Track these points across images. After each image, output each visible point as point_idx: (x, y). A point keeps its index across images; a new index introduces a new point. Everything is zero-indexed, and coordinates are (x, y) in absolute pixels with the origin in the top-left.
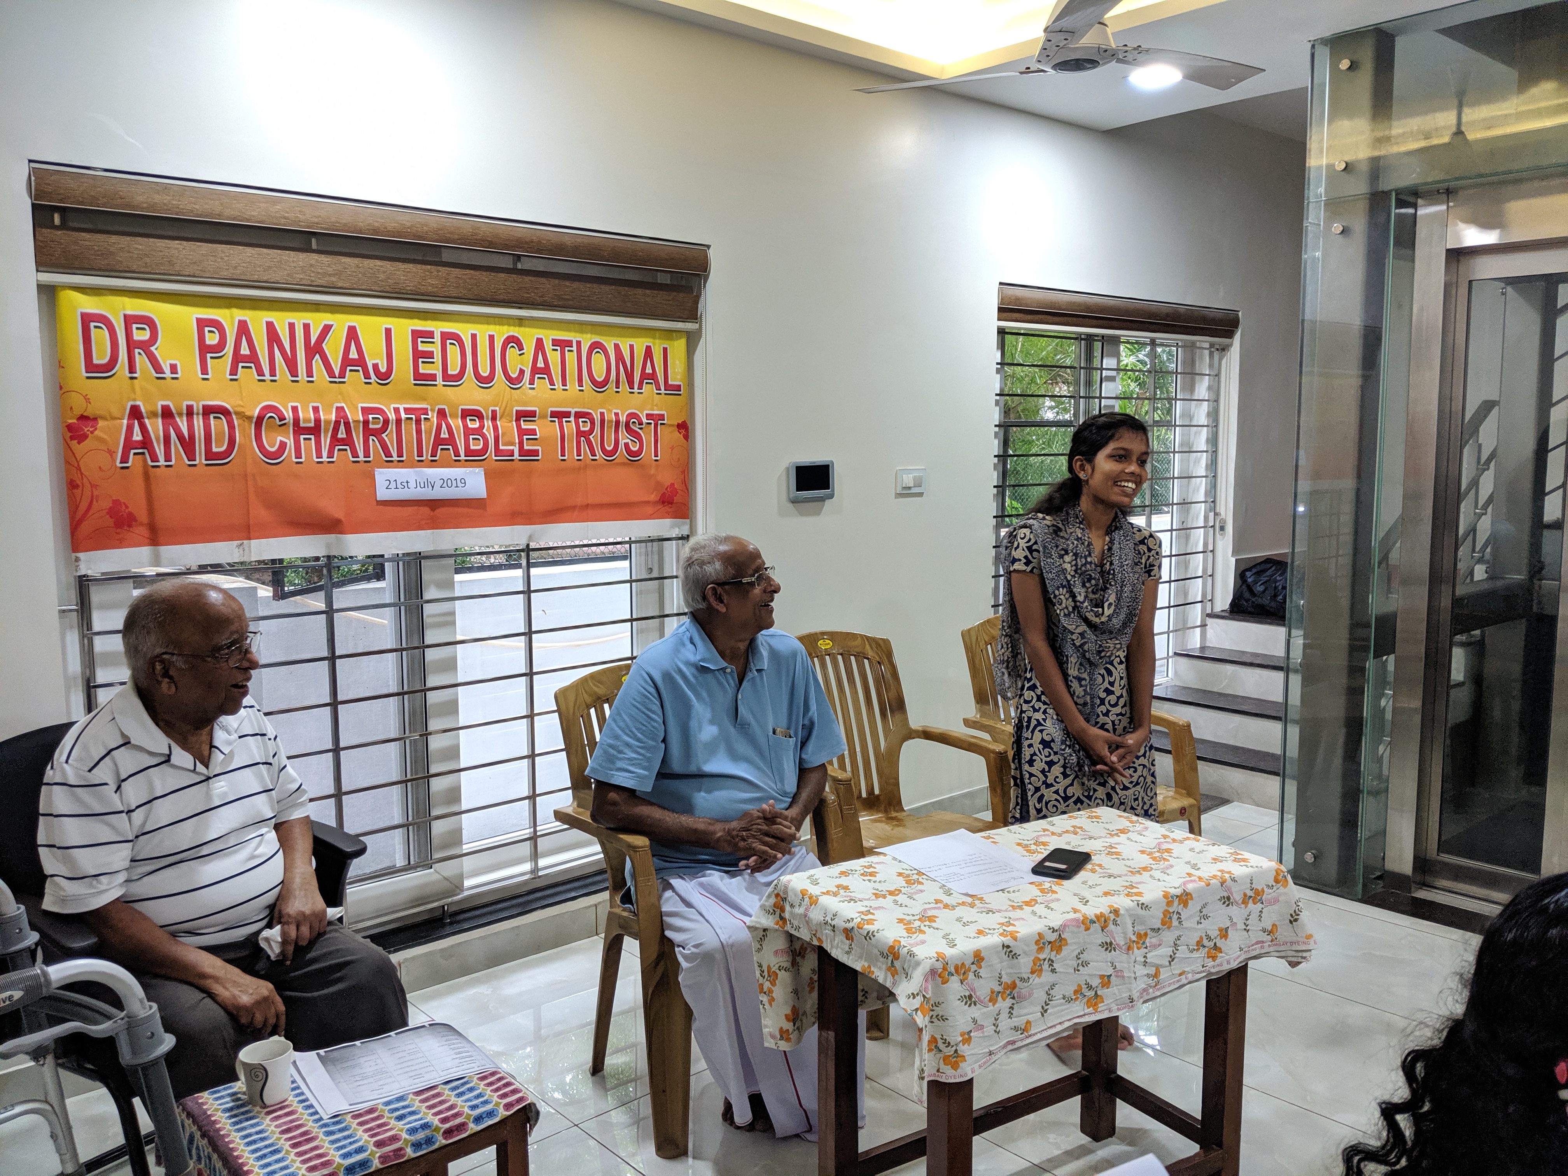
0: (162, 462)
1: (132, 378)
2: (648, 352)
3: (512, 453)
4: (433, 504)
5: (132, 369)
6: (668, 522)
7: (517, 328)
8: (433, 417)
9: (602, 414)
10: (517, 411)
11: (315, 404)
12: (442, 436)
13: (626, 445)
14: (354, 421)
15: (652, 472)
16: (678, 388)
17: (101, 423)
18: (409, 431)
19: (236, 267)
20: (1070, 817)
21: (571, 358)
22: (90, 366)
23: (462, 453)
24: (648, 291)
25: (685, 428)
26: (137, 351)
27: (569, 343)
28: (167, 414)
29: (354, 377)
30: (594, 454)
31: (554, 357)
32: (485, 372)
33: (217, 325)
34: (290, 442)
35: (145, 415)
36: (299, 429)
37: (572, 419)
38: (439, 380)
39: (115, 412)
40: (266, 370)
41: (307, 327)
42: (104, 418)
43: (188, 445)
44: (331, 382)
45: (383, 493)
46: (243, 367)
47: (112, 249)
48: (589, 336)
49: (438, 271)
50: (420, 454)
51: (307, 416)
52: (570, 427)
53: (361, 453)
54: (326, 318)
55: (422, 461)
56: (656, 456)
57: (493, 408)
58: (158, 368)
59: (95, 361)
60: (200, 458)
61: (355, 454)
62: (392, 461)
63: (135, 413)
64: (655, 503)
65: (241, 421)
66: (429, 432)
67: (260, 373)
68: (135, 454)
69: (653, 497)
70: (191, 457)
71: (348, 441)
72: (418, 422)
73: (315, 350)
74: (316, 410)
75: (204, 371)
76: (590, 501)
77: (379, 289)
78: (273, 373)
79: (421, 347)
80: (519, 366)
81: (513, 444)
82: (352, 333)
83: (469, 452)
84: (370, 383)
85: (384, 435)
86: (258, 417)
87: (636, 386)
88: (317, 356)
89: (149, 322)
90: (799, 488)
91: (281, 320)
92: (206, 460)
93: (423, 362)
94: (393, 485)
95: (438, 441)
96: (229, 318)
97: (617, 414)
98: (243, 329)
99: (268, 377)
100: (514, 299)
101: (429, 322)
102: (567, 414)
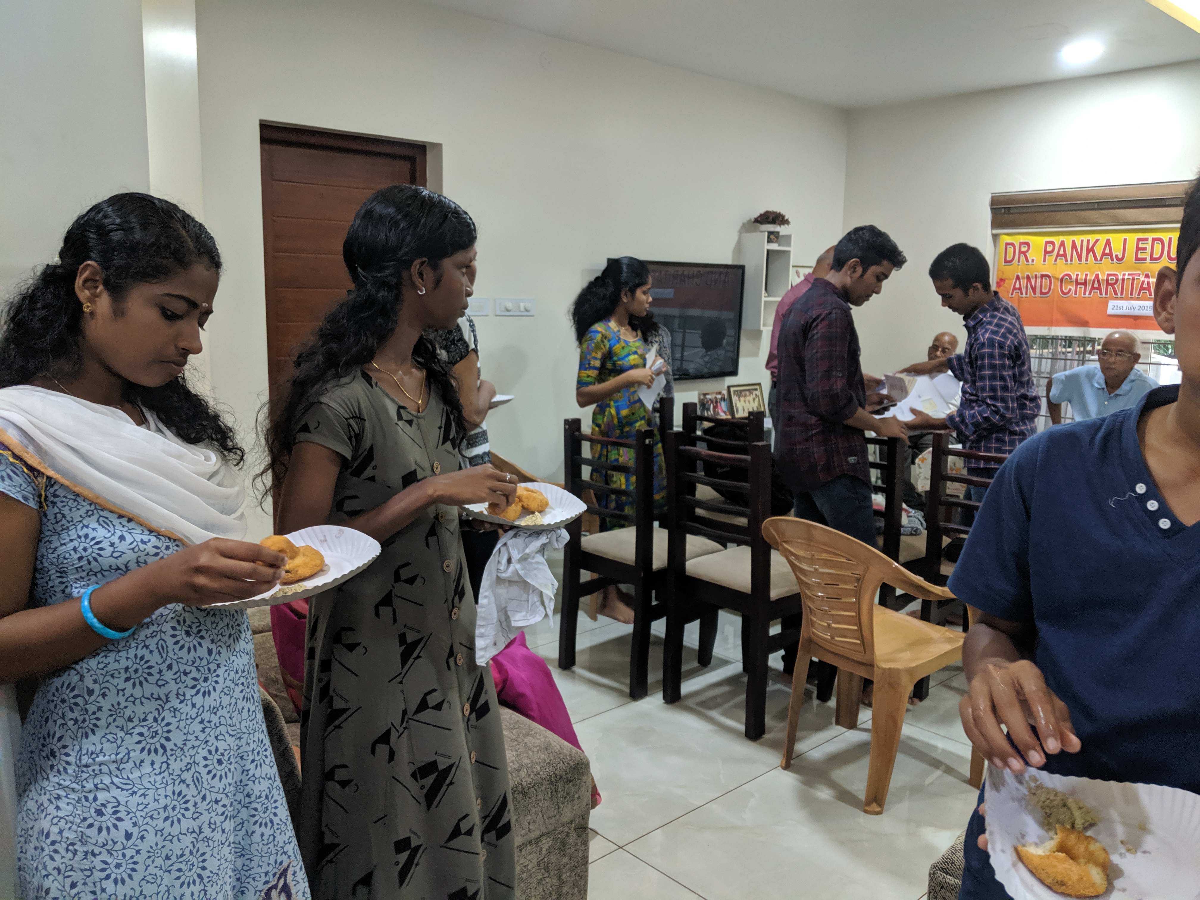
0: (1024, 295)
4: (1136, 318)
5: (1019, 261)
8: (1142, 277)
17: (1006, 281)
22: (1006, 261)
28: (1028, 278)
29: (1107, 260)
34: (1073, 289)
36: (1077, 283)
38: (1148, 260)
39: (1011, 277)
42: (1008, 279)
43: (1034, 289)
45: (1110, 311)
53: (1104, 293)
55: (1132, 297)
58: (1027, 261)
59: (1008, 259)
60: (1038, 294)
68: (1016, 292)
70: (1035, 293)
71: (1099, 288)
72: (1133, 279)
73: (1091, 250)
74: (1086, 275)
78: (1071, 260)
79: (1141, 246)
92: (1040, 295)
93: (1141, 252)
95: (1142, 288)
96: (1057, 240)
101: (1147, 234)
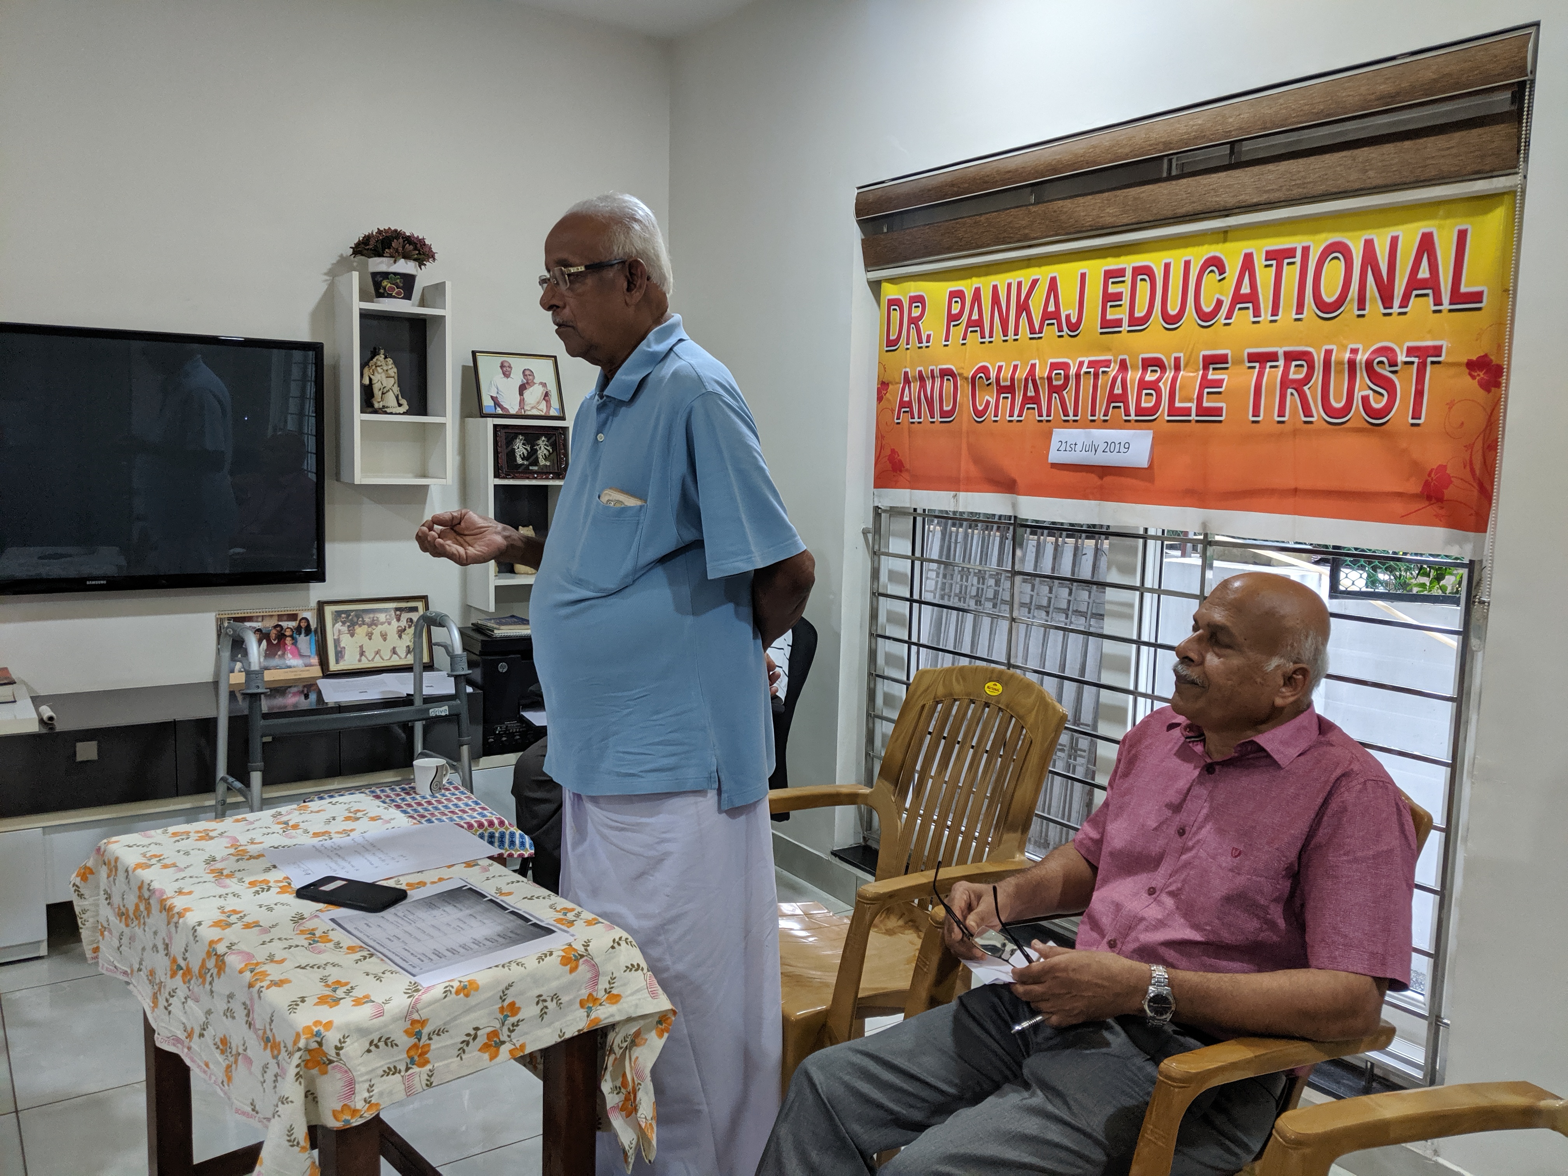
0: (916, 419)
1: (907, 349)
2: (1427, 244)
3: (1187, 412)
4: (1104, 471)
5: (908, 342)
7: (1220, 246)
8: (1113, 370)
9: (1329, 353)
10: (1204, 356)
11: (1014, 363)
12: (1115, 392)
13: (1365, 400)
14: (1040, 378)
15: (1404, 445)
16: (1477, 297)
17: (891, 387)
18: (1087, 387)
21: (1291, 274)
22: (888, 342)
23: (1132, 412)
25: (1484, 368)
26: (912, 325)
27: (1290, 253)
28: (921, 378)
29: (1050, 331)
30: (1308, 414)
31: (1265, 276)
32: (1172, 309)
33: (961, 294)
34: (993, 402)
35: (911, 379)
36: (1001, 390)
37: (1281, 363)
39: (897, 378)
40: (988, 332)
41: (1020, 284)
42: (891, 383)
43: (930, 405)
44: (1031, 339)
45: (1055, 456)
46: (972, 331)
48: (1323, 236)
50: (1093, 413)
51: (1007, 375)
52: (1273, 374)
53: (1044, 412)
54: (1034, 272)
55: (1095, 421)
56: (1417, 416)
57: (1177, 355)
58: (920, 339)
59: (890, 337)
60: (937, 416)
61: (1041, 414)
62: (1069, 421)
63: (906, 378)
64: (1415, 499)
65: (965, 382)
66: (1103, 387)
67: (983, 334)
68: (904, 412)
70: (931, 413)
71: (1036, 400)
72: (1096, 376)
73: (1023, 307)
74: (1016, 367)
75: (948, 337)
76: (1300, 483)
78: (991, 334)
79: (1112, 289)
80: (1217, 296)
81: (1190, 400)
82: (1054, 284)
83: (1140, 411)
84: (1063, 336)
85: (1065, 393)
86: (974, 378)
87: (1397, 303)
88: (1024, 312)
89: (920, 299)
91: (1002, 281)
92: (940, 417)
94: (1065, 447)
95: (1112, 398)
96: (967, 286)
97: (1355, 352)
98: (978, 295)
99: (987, 339)
101: (1123, 258)
102: (1273, 357)
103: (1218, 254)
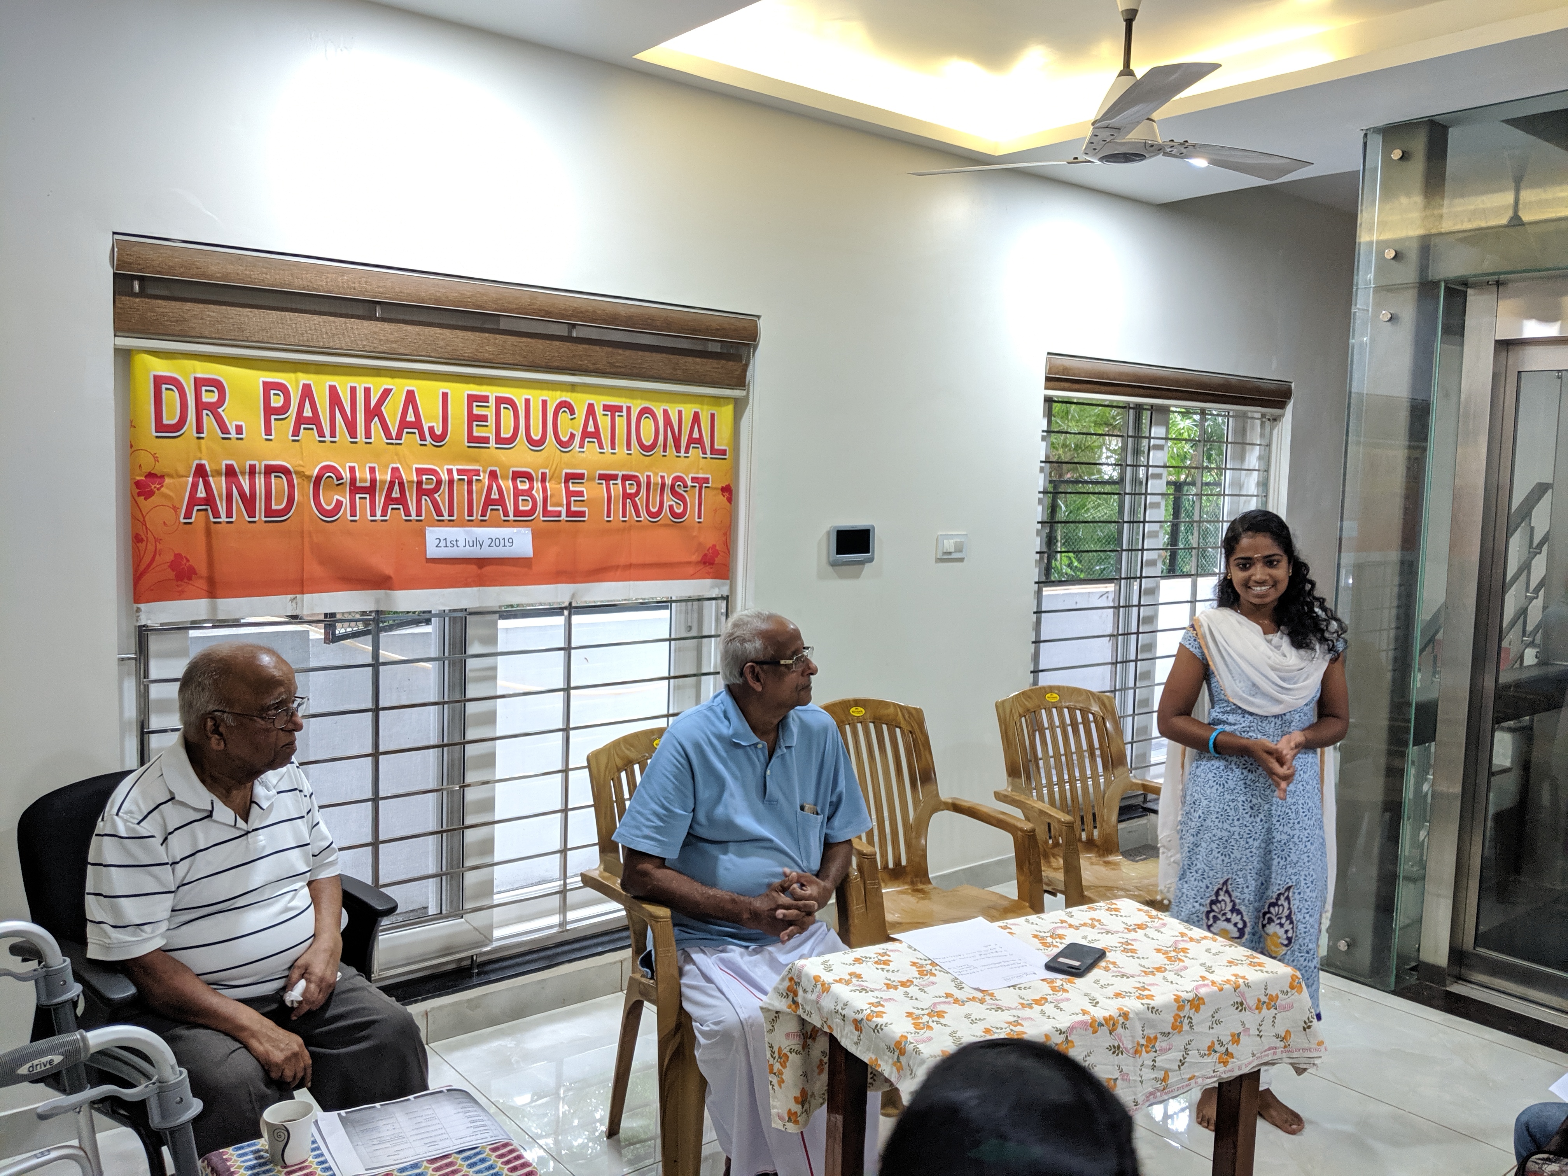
0: (224, 518)
1: (199, 438)
2: (696, 417)
3: (559, 514)
4: (481, 562)
5: (199, 430)
6: (708, 582)
7: (569, 394)
8: (485, 478)
9: (648, 477)
10: (566, 474)
11: (372, 465)
12: (493, 497)
13: (671, 507)
14: (408, 482)
15: (695, 534)
16: (724, 452)
17: (167, 481)
18: (460, 491)
19: (303, 334)
20: (1089, 908)
21: (621, 422)
22: (160, 427)
23: (511, 513)
24: (698, 360)
25: (728, 491)
26: (205, 412)
27: (619, 409)
28: (230, 472)
29: (410, 439)
30: (638, 515)
31: (604, 422)
32: (536, 435)
33: (282, 388)
34: (346, 501)
35: (209, 473)
36: (355, 489)
37: (619, 481)
38: (492, 443)
39: (181, 470)
40: (327, 431)
41: (367, 391)
42: (170, 476)
43: (249, 503)
44: (388, 444)
45: (432, 551)
46: (305, 429)
47: (186, 316)
48: (639, 401)
49: (496, 339)
50: (470, 514)
51: (363, 476)
52: (617, 489)
53: (413, 512)
54: (386, 383)
55: (472, 521)
56: (699, 517)
57: (544, 471)
58: (224, 429)
59: (165, 422)
60: (260, 515)
61: (407, 514)
62: (443, 521)
63: (201, 471)
64: (698, 563)
65: (300, 480)
66: (480, 492)
67: (321, 434)
68: (198, 510)
69: (695, 558)
70: (251, 514)
71: (402, 500)
72: (470, 482)
73: (374, 412)
74: (372, 470)
75: (268, 432)
76: (634, 561)
77: (437, 355)
78: (333, 435)
79: (476, 411)
80: (570, 430)
81: (561, 505)
82: (410, 397)
83: (517, 513)
84: (425, 445)
85: (436, 495)
86: (317, 477)
87: (683, 450)
88: (376, 419)
89: (218, 385)
90: (840, 551)
91: (343, 384)
92: (265, 517)
93: (477, 425)
94: (443, 543)
95: (489, 501)
96: (294, 381)
97: (662, 477)
98: (307, 392)
99: (328, 438)
100: (568, 366)
101: (484, 387)
102: (615, 477)
103: (568, 400)
